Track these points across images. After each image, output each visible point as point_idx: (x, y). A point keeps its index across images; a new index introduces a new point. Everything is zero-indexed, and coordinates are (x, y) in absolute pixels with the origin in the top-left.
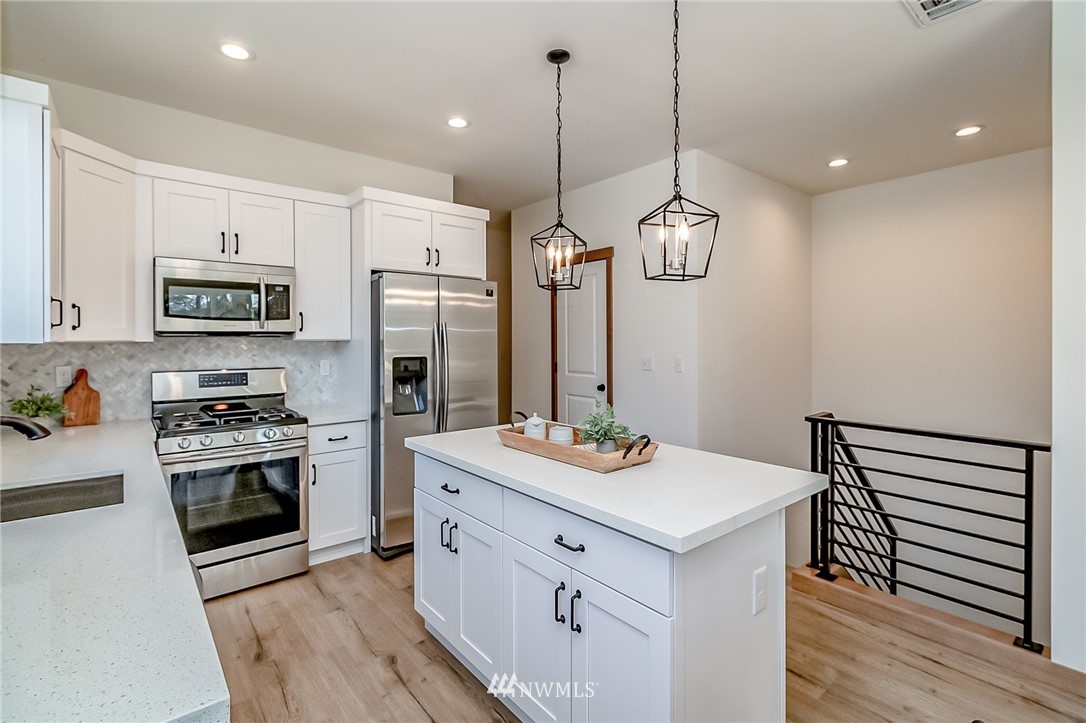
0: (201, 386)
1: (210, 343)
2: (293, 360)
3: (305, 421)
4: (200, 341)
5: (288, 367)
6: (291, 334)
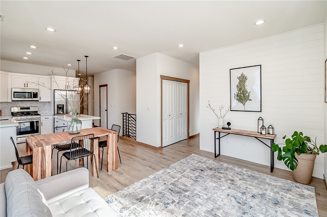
0: (21, 110)
1: (23, 102)
2: (40, 105)
3: (40, 115)
5: (39, 106)
6: (38, 101)
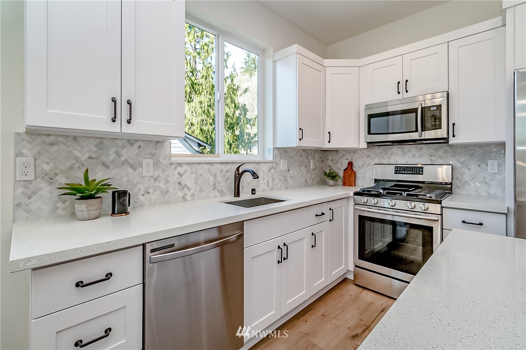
0: (395, 173)
1: (404, 149)
2: (462, 160)
4: (399, 148)
5: (457, 165)
6: (446, 139)
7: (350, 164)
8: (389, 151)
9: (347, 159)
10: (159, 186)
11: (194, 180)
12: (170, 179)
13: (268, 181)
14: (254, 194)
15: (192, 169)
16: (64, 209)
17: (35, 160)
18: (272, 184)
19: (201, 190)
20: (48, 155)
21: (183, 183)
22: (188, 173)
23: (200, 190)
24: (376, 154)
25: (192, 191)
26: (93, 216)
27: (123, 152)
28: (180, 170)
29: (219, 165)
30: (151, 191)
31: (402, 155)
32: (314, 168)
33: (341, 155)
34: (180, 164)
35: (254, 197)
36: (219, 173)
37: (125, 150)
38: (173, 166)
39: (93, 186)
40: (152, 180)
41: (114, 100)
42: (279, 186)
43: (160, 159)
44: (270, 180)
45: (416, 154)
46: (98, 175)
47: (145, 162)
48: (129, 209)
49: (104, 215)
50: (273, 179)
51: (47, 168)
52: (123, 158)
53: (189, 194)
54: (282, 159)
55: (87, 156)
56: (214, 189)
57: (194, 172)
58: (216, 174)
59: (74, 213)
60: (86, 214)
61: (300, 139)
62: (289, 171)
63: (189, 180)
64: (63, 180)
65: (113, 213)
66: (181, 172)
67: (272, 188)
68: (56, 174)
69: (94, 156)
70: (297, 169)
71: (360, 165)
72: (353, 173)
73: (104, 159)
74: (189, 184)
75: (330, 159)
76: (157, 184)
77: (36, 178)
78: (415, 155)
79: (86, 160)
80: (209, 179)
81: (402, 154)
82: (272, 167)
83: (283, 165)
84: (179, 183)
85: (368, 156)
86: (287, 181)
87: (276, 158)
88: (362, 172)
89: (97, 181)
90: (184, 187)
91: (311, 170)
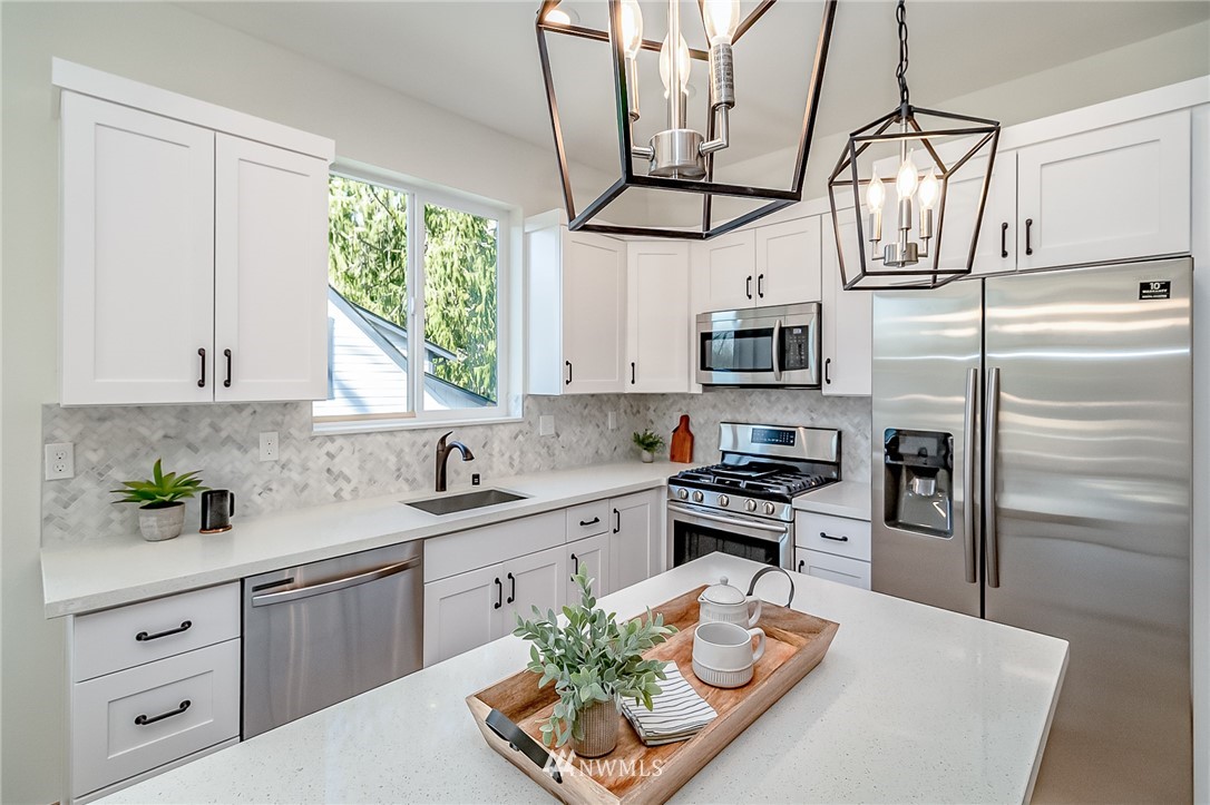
0: (753, 441)
1: (770, 396)
2: (856, 420)
3: (787, 500)
4: (762, 393)
5: (850, 429)
6: (818, 387)
7: (685, 419)
8: (747, 398)
9: (680, 410)
10: (289, 478)
11: (357, 464)
12: (310, 464)
13: (511, 457)
14: (478, 483)
15: (353, 444)
16: (122, 522)
17: (75, 445)
18: (520, 462)
19: (372, 481)
20: (95, 437)
21: (335, 470)
22: (346, 453)
23: (370, 480)
24: (728, 404)
25: (354, 483)
26: (168, 535)
27: (223, 425)
28: (330, 447)
29: (407, 435)
30: (274, 486)
31: (768, 408)
32: (615, 427)
33: (671, 401)
34: (331, 438)
35: (477, 489)
36: (407, 450)
37: (229, 419)
38: (317, 442)
39: (169, 485)
40: (277, 468)
41: (202, 353)
42: (536, 465)
43: (292, 431)
44: (516, 456)
45: (789, 406)
46: (180, 465)
47: (263, 437)
48: (231, 520)
49: (189, 532)
50: (522, 452)
51: (94, 457)
52: (224, 434)
53: (347, 488)
54: (541, 414)
55: (160, 433)
56: (398, 477)
57: (357, 449)
58: (402, 451)
59: (139, 527)
60: (156, 532)
61: (567, 382)
62: (558, 436)
63: (347, 463)
64: (119, 476)
65: (204, 528)
66: (332, 451)
67: (521, 469)
68: (109, 467)
69: (172, 433)
70: (577, 431)
71: (702, 421)
72: (689, 438)
73: (190, 437)
74: (347, 472)
75: (652, 408)
76: (286, 473)
77: (76, 475)
78: (787, 408)
79: (159, 441)
80: (387, 460)
81: (768, 405)
82: (521, 431)
83: (545, 426)
84: (329, 470)
85: (714, 407)
86: (554, 455)
87: (528, 413)
88: (704, 435)
89: (177, 476)
90: (338, 476)
91: (609, 431)
